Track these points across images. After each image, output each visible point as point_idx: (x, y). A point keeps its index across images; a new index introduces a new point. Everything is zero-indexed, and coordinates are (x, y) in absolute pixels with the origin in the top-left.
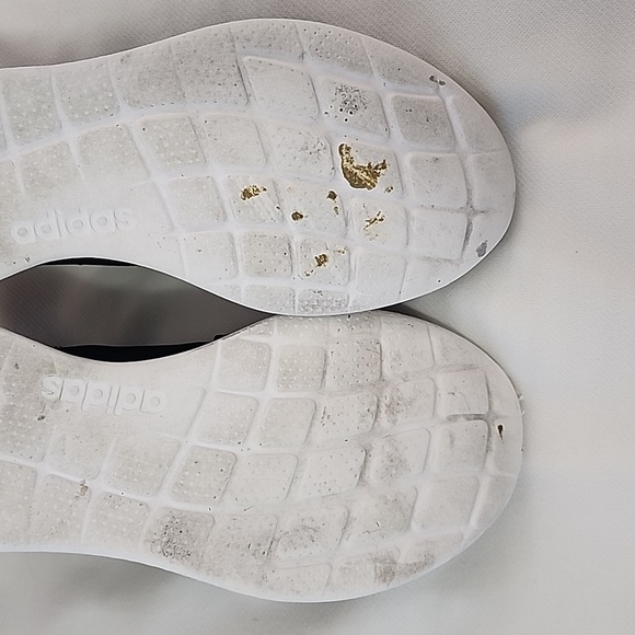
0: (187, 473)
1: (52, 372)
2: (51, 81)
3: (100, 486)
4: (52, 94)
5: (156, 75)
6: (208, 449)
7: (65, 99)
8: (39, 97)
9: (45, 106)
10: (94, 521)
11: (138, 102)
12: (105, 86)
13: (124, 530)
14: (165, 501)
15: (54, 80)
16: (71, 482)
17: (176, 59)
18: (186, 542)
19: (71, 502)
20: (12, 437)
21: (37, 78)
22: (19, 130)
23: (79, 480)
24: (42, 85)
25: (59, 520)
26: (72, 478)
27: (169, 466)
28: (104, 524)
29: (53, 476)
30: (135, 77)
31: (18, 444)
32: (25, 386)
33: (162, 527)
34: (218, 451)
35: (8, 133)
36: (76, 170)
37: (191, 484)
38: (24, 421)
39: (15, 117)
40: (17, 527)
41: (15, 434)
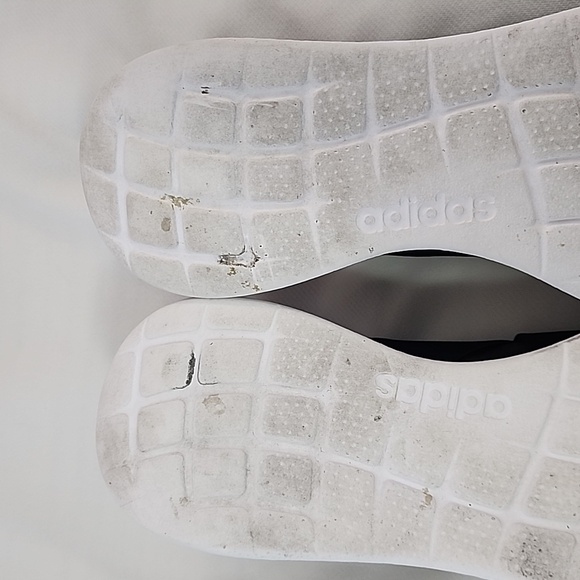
0: (542, 487)
1: (386, 369)
2: (427, 57)
3: (446, 495)
4: (427, 71)
5: (546, 52)
6: (563, 462)
7: (441, 76)
8: (412, 74)
9: (417, 84)
10: (444, 533)
11: (523, 81)
12: (488, 62)
13: (477, 545)
14: (519, 515)
15: (430, 55)
16: (413, 490)
17: (571, 34)
18: (546, 562)
19: (416, 511)
20: (347, 437)
21: (412, 53)
22: (383, 110)
23: (420, 487)
24: (417, 61)
25: (404, 530)
26: (413, 485)
27: (521, 477)
28: (455, 537)
29: (394, 483)
30: (524, 54)
31: (354, 445)
32: (358, 384)
33: (519, 545)
34: (575, 464)
35: (372, 112)
36: (441, 154)
37: (548, 499)
38: (359, 420)
39: (382, 96)
40: (360, 536)
41: (350, 434)
